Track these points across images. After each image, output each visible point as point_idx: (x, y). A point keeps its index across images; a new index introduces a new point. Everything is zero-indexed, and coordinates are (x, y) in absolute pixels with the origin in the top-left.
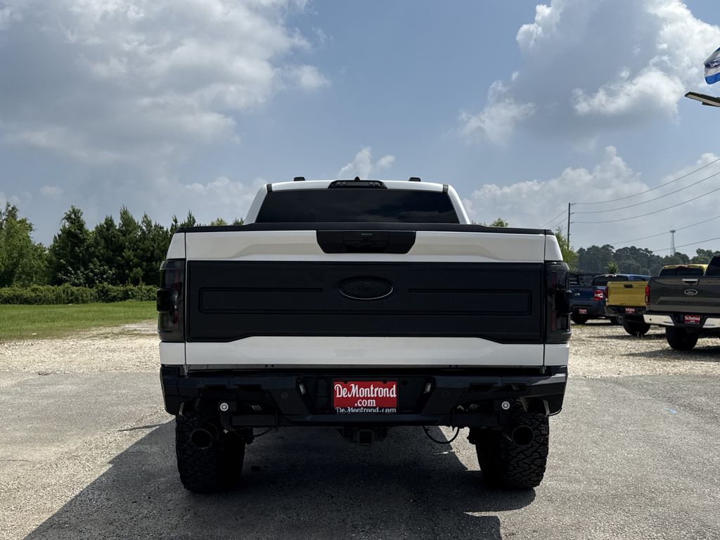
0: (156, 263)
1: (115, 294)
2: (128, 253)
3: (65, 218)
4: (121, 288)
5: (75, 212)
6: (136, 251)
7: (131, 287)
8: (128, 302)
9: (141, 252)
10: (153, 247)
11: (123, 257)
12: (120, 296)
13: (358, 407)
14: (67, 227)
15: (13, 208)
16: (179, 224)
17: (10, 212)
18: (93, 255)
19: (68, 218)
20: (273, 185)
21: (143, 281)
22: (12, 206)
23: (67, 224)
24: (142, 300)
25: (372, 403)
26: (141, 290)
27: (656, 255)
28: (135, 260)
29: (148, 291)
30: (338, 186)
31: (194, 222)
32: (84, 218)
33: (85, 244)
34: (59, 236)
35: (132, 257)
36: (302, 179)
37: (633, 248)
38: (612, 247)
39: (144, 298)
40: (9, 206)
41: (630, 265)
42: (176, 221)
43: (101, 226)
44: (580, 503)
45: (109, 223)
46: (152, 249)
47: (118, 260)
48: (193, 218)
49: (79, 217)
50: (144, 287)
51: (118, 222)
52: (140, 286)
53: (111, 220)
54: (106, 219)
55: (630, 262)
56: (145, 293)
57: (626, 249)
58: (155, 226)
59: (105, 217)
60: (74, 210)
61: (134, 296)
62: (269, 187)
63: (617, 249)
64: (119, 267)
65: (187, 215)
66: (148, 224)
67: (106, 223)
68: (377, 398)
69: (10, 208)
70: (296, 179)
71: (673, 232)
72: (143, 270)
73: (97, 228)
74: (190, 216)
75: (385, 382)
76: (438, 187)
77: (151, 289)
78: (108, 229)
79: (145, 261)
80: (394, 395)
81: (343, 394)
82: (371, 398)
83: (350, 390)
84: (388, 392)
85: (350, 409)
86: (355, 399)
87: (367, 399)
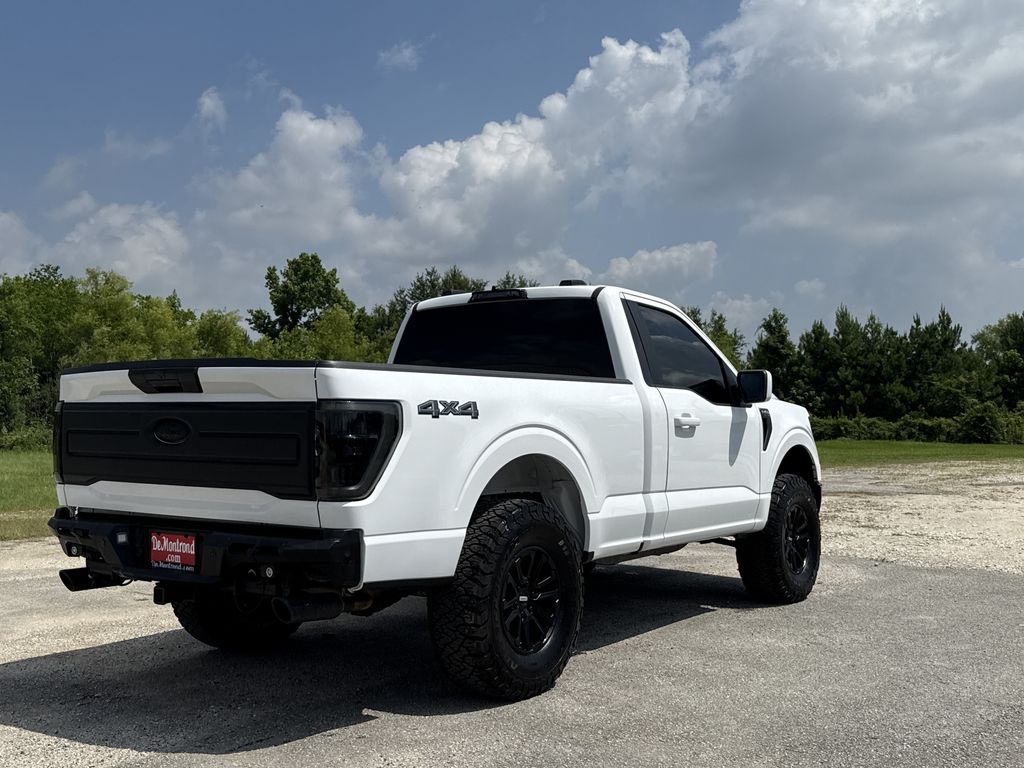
0: (885, 384)
1: (822, 429)
2: (844, 372)
3: (764, 326)
4: (831, 421)
5: (777, 317)
6: (856, 369)
7: (845, 419)
8: (839, 441)
9: (862, 371)
10: (880, 362)
11: (837, 377)
12: (829, 432)
13: (167, 563)
14: (764, 338)
15: (720, 318)
16: (923, 326)
17: (716, 322)
18: (797, 375)
19: (767, 326)
21: (862, 411)
22: (718, 315)
23: (765, 334)
24: (859, 438)
25: (177, 559)
26: (858, 424)
28: (855, 382)
29: (869, 426)
31: (949, 321)
32: (788, 327)
33: (788, 361)
34: (754, 351)
35: (850, 378)
39: (863, 436)
40: (715, 314)
42: (918, 322)
43: (807, 335)
45: (819, 330)
46: (878, 365)
47: (832, 382)
48: (947, 315)
49: (781, 325)
50: (864, 420)
51: (831, 328)
52: (857, 418)
53: (821, 327)
54: (815, 326)
56: (864, 429)
58: (887, 330)
59: (812, 324)
60: (775, 316)
61: (848, 433)
64: (832, 391)
65: (939, 312)
66: (876, 329)
67: (814, 331)
68: (180, 554)
69: (716, 318)
72: (865, 395)
73: (802, 339)
74: (943, 314)
75: (186, 536)
77: (874, 423)
78: (817, 340)
79: (867, 382)
80: (193, 552)
81: (157, 546)
82: (178, 554)
83: (162, 543)
84: (189, 548)
85: (161, 564)
86: (166, 553)
87: (174, 553)
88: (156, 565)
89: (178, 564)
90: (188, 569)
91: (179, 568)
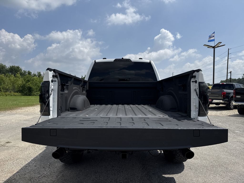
20: (96, 60)
30: (117, 61)
36: (105, 59)
44: (202, 170)
62: (95, 61)
70: (104, 59)
76: (148, 61)
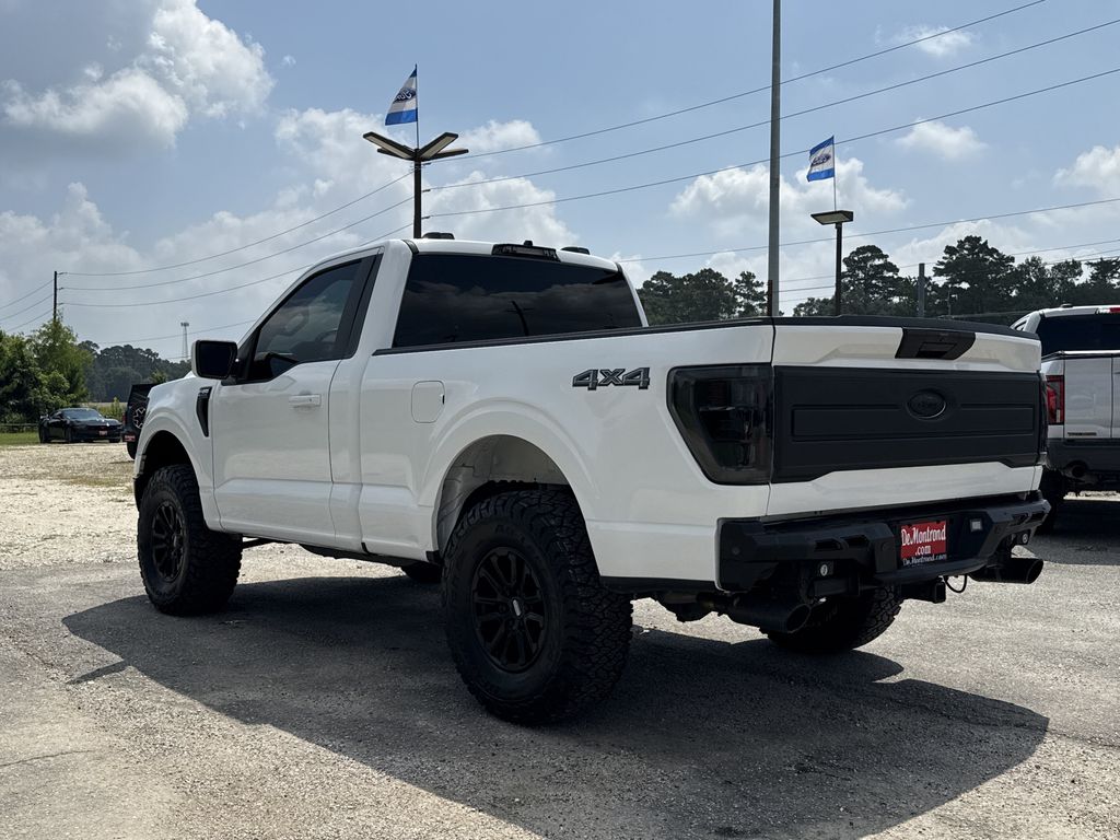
13: (919, 557)
25: (927, 550)
27: (163, 359)
37: (128, 347)
38: (96, 345)
41: (125, 374)
55: (122, 369)
57: (116, 348)
63: (102, 348)
68: (932, 543)
71: (186, 325)
80: (944, 538)
81: (906, 541)
82: (927, 544)
83: (912, 536)
84: (939, 535)
85: (914, 561)
86: (915, 546)
87: (924, 544)
88: (908, 562)
89: (931, 555)
90: (941, 557)
91: (932, 559)
